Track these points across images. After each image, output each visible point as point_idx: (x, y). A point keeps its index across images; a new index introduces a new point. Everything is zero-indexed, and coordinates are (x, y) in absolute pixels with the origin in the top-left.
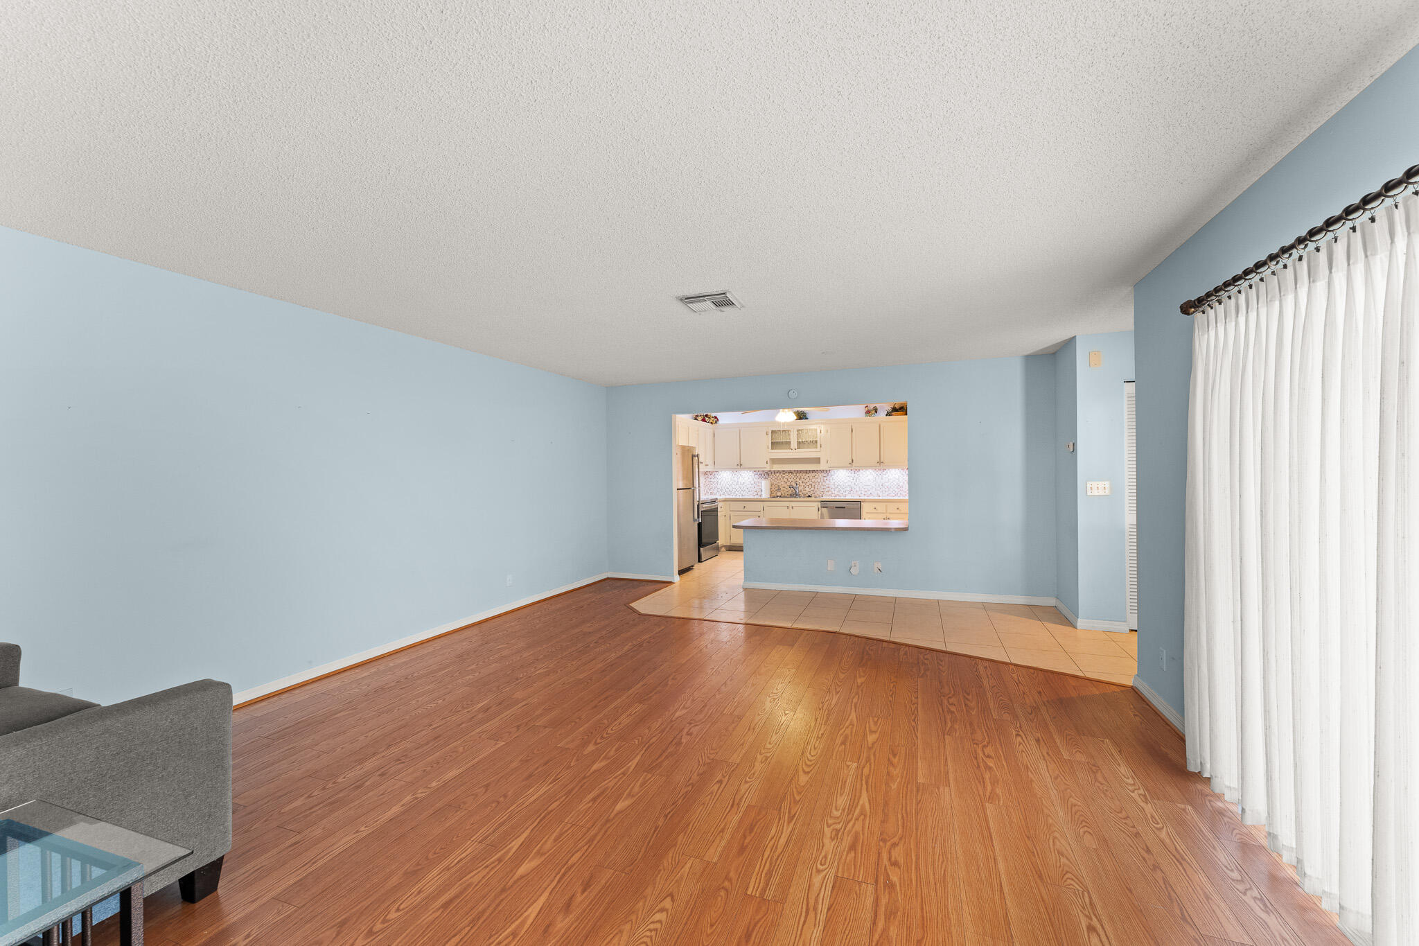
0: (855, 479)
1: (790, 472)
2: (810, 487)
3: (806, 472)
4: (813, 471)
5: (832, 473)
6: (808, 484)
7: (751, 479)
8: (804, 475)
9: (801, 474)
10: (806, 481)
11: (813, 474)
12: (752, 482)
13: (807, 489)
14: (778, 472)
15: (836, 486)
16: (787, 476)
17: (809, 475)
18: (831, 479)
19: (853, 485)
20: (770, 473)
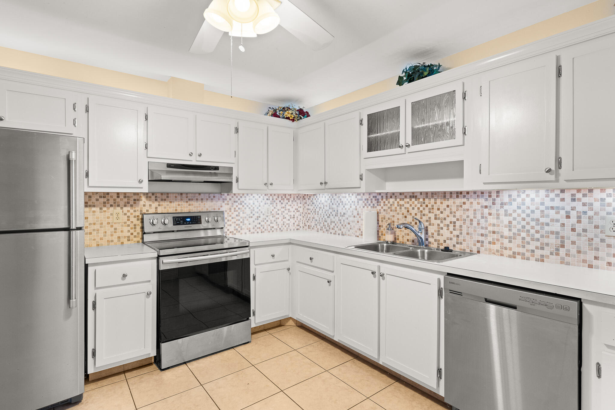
0: (573, 214)
1: (413, 196)
2: (451, 227)
3: (444, 195)
4: (459, 194)
5: (505, 197)
6: (447, 222)
7: (353, 207)
8: (439, 201)
9: (433, 200)
10: (442, 216)
11: (459, 201)
12: (355, 213)
13: (446, 233)
14: (393, 195)
15: (514, 230)
16: (406, 203)
17: (450, 202)
18: (502, 212)
19: (567, 232)
20: (379, 197)
